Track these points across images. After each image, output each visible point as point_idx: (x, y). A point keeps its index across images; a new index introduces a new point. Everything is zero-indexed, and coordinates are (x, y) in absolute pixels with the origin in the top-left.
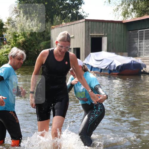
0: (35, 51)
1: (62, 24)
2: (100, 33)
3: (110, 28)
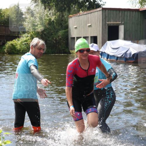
0: (54, 39)
1: (79, 13)
2: (117, 22)
3: (127, 17)
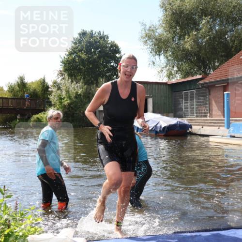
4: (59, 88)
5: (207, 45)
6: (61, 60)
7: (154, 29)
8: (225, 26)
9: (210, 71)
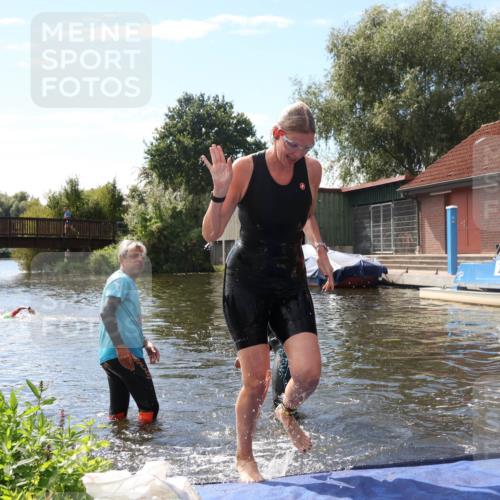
4: (142, 201)
5: (414, 120)
6: (146, 149)
7: (316, 91)
8: (446, 86)
9: (420, 167)
